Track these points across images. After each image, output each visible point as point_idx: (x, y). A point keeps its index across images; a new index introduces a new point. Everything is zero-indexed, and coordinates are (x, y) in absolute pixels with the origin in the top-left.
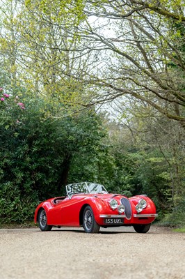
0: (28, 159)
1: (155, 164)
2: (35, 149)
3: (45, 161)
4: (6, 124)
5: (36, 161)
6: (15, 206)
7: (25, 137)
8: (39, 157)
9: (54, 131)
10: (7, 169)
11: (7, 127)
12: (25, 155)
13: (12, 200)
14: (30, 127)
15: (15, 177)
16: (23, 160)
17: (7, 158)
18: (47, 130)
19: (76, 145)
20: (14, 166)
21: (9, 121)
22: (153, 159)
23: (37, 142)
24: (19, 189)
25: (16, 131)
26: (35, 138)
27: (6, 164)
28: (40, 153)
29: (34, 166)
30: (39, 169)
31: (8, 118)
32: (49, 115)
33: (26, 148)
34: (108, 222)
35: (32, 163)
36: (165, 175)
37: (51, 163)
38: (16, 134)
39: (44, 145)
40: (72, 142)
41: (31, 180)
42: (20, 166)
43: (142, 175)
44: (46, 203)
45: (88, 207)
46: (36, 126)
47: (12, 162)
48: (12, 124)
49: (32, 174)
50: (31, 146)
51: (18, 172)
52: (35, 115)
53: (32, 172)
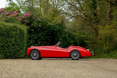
0: (42, 37)
1: (82, 37)
3: (47, 37)
4: (36, 26)
5: (45, 38)
7: (41, 30)
8: (45, 36)
9: (50, 28)
10: (36, 40)
11: (36, 27)
12: (41, 35)
14: (43, 27)
15: (38, 42)
16: (41, 37)
17: (36, 37)
18: (48, 28)
19: (56, 32)
20: (38, 39)
21: (37, 25)
22: (82, 36)
23: (45, 32)
26: (45, 30)
27: (35, 39)
28: (46, 35)
29: (44, 39)
30: (46, 40)
31: (36, 24)
32: (49, 23)
35: (43, 38)
36: (86, 41)
37: (49, 38)
38: (39, 29)
39: (47, 32)
42: (39, 39)
43: (78, 41)
46: (45, 26)
47: (37, 38)
48: (37, 26)
49: (43, 42)
50: (43, 33)
51: (39, 41)
52: (44, 23)
53: (43, 41)
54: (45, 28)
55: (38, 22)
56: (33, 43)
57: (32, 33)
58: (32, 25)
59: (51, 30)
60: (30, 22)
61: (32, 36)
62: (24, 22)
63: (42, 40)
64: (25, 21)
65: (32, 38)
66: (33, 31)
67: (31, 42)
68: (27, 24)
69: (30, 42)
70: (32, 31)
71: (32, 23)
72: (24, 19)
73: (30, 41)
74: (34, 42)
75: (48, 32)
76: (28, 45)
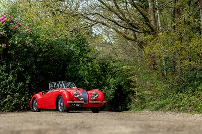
0: (34, 67)
2: (39, 60)
3: (46, 68)
5: (40, 68)
6: (25, 99)
7: (32, 52)
8: (42, 66)
10: (19, 72)
11: (19, 45)
12: (32, 64)
13: (24, 94)
15: (25, 79)
16: (31, 67)
17: (20, 66)
18: (47, 47)
21: (20, 42)
22: (125, 67)
23: (40, 55)
24: (28, 87)
27: (19, 70)
29: (39, 71)
31: (20, 39)
32: (47, 37)
33: (33, 59)
34: (72, 105)
35: (36, 69)
38: (26, 50)
39: (45, 57)
40: (65, 55)
41: (37, 80)
42: (28, 71)
44: (37, 95)
45: (60, 96)
46: (39, 45)
47: (23, 69)
48: (23, 43)
49: (37, 77)
50: (36, 58)
51: (27, 75)
52: (38, 37)
53: (37, 75)
54: (40, 49)
57: (12, 57)
58: (11, 40)
59: (54, 52)
60: (6, 35)
61: (11, 64)
65: (13, 68)
66: (14, 54)
67: (10, 78)
69: (7, 78)
70: (10, 54)
71: (10, 36)
73: (8, 76)
74: (15, 77)
76: (3, 83)
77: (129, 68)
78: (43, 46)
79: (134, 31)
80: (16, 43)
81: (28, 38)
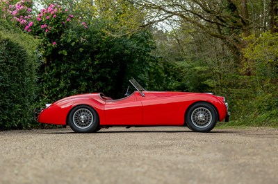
0: (91, 71)
1: (200, 72)
2: (96, 62)
3: (105, 72)
4: (72, 41)
5: (99, 73)
7: (88, 52)
8: (100, 69)
9: (113, 46)
10: (73, 79)
11: (73, 44)
12: (88, 66)
14: (92, 43)
15: (80, 85)
16: (87, 70)
17: (73, 70)
18: (107, 46)
19: (131, 58)
20: (78, 77)
21: (75, 39)
22: (198, 68)
23: (98, 56)
25: (81, 47)
26: (97, 53)
27: (72, 75)
28: (102, 66)
29: (96, 76)
30: (102, 79)
31: (74, 36)
32: (109, 34)
33: (89, 61)
35: (93, 73)
36: (209, 83)
37: (110, 73)
38: (81, 50)
39: (104, 58)
40: (127, 55)
41: (93, 88)
42: (84, 76)
46: (98, 42)
47: (78, 73)
48: (77, 41)
49: (94, 83)
50: (93, 60)
51: (82, 81)
52: (96, 33)
53: (94, 81)
54: (98, 48)
55: (80, 31)
56: (65, 87)
57: (64, 59)
58: (63, 38)
59: (115, 51)
60: (57, 31)
61: (63, 67)
62: (40, 32)
63: (89, 79)
64: (42, 27)
65: (64, 73)
66: (66, 54)
67: (62, 84)
68: (49, 35)
69: (58, 86)
70: (62, 55)
71: (61, 32)
72: (41, 23)
73: (59, 82)
74: (68, 83)
75: (108, 57)
76: (52, 92)
77: (204, 69)
78: (101, 44)
79: (218, 24)
80: (69, 40)
81: (83, 34)
